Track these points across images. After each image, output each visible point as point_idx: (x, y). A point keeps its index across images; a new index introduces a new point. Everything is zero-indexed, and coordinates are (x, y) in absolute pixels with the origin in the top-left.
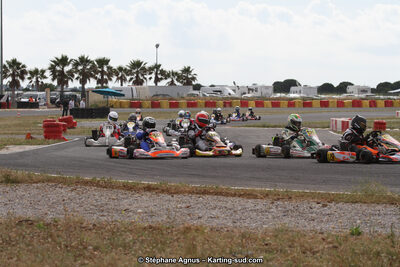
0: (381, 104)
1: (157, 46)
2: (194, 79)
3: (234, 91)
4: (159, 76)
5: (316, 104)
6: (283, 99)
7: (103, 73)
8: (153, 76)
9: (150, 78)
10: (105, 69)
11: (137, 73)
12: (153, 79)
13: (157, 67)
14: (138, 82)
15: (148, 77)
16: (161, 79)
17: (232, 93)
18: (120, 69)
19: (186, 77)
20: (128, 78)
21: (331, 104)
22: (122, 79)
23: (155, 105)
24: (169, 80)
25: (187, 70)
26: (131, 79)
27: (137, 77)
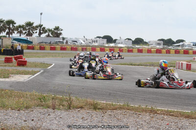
0: (173, 52)
1: (41, 14)
2: (61, 34)
3: (84, 41)
4: (42, 32)
5: (135, 51)
6: (116, 47)
7: (9, 28)
8: (38, 31)
9: (36, 32)
10: (11, 26)
11: (29, 29)
12: (38, 33)
13: (41, 26)
14: (30, 34)
15: (35, 32)
16: (43, 33)
17: (83, 42)
18: (20, 27)
19: (56, 33)
20: (24, 32)
21: (144, 51)
22: (21, 32)
23: (42, 48)
24: (47, 34)
25: (57, 28)
26: (25, 33)
27: (29, 31)
